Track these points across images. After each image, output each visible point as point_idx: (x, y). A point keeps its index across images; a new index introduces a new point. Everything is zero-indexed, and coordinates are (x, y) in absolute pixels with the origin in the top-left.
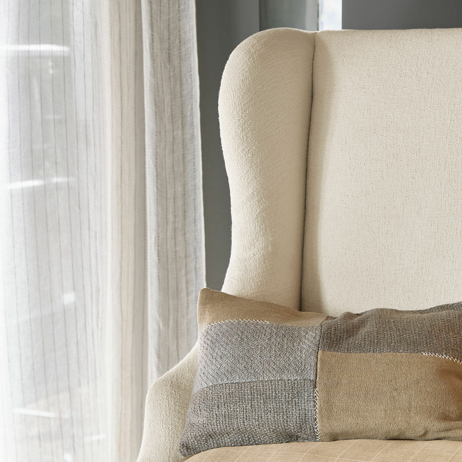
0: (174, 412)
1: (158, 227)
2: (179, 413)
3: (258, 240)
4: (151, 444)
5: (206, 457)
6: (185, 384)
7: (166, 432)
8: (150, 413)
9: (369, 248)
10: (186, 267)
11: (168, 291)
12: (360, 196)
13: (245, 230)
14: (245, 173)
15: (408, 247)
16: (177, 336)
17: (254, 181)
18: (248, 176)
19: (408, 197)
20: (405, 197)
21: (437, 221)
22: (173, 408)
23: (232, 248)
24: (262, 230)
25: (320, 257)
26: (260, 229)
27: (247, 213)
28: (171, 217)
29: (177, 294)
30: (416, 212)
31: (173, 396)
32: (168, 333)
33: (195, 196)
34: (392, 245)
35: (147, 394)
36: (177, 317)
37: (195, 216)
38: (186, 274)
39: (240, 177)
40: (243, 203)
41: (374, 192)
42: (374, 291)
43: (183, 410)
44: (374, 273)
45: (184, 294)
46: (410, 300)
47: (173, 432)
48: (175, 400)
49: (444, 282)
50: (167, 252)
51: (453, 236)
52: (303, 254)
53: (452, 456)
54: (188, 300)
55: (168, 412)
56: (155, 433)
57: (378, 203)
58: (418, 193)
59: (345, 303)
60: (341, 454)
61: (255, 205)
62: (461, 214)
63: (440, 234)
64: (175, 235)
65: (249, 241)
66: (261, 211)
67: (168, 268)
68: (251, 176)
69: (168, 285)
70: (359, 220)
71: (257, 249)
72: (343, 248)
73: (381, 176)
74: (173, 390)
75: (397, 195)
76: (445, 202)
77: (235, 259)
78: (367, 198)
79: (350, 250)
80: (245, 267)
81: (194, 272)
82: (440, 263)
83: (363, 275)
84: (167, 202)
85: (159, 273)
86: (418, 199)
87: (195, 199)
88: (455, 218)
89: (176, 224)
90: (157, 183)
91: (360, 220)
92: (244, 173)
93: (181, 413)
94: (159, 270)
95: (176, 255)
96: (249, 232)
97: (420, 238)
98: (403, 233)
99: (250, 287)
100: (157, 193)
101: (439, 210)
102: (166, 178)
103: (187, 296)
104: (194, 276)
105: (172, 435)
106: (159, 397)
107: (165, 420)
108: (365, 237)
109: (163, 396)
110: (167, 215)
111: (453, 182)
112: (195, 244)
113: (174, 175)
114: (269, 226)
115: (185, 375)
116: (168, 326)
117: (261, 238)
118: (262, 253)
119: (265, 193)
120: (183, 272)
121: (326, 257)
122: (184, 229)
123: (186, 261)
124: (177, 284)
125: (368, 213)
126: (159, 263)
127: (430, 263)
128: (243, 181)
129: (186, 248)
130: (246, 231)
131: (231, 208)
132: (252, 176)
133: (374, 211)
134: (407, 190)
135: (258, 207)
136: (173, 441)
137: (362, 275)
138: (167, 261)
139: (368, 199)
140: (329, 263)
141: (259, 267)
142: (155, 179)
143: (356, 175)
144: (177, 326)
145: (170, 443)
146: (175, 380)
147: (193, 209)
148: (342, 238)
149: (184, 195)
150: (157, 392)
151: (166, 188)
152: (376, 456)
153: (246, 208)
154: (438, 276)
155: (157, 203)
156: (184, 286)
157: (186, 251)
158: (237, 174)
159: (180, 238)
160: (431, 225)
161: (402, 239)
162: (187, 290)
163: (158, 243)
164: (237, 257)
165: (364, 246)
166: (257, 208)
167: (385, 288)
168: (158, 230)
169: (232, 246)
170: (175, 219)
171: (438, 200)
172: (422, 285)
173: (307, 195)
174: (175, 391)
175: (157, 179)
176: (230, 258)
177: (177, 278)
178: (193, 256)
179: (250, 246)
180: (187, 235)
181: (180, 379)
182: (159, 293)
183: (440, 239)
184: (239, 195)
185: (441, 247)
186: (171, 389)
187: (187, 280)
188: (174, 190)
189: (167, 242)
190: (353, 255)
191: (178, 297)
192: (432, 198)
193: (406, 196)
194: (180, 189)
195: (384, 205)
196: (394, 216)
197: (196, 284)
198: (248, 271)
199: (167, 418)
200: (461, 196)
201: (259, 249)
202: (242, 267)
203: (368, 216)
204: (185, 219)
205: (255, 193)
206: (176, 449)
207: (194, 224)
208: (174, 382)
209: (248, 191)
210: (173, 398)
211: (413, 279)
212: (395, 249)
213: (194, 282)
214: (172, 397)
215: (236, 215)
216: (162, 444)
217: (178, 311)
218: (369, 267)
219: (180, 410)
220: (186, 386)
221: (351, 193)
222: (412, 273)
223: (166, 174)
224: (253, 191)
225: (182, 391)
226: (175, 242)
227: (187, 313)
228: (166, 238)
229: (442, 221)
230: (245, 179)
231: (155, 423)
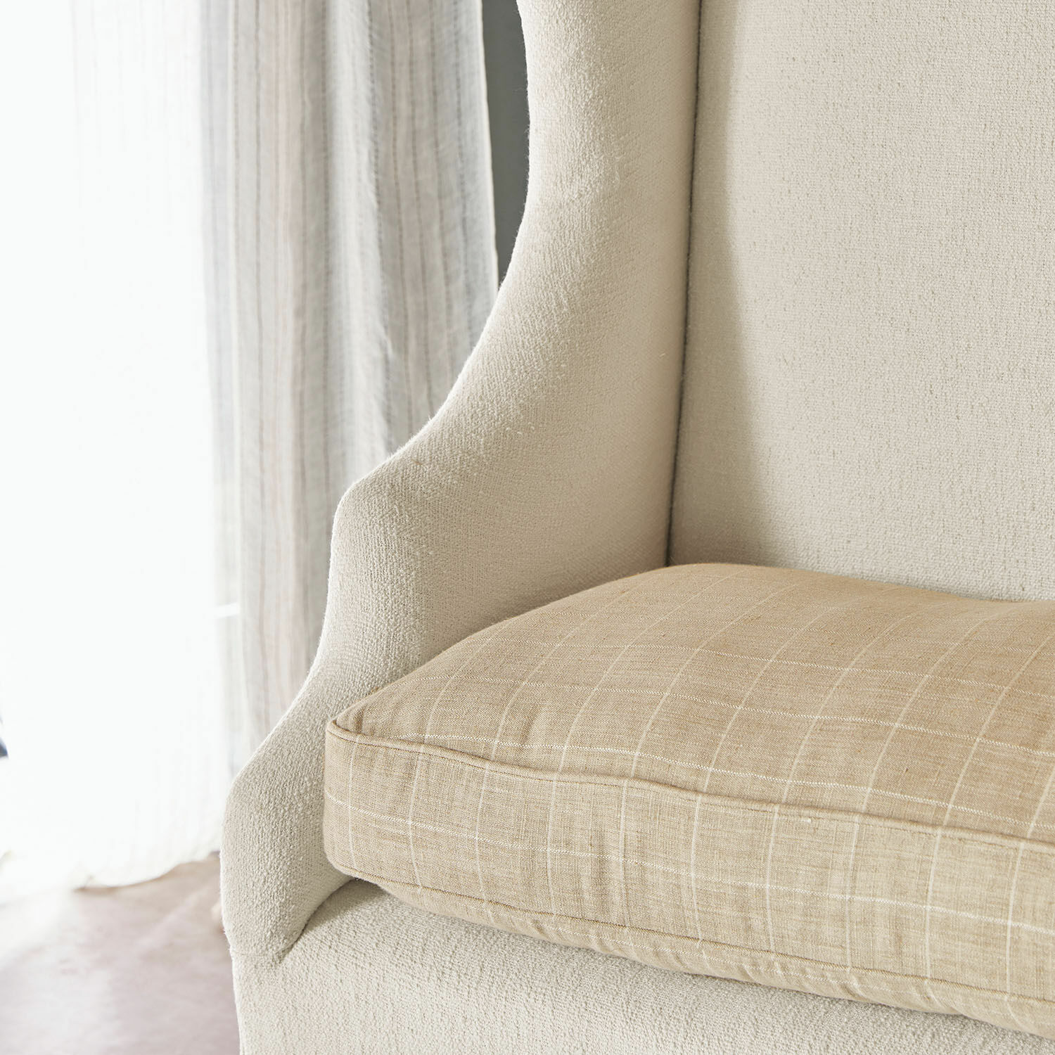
0: (396, 555)
1: (376, 128)
2: (410, 557)
3: (589, 161)
4: (345, 627)
5: (471, 658)
6: (423, 489)
7: (380, 599)
8: (343, 556)
9: (843, 178)
10: (442, 219)
11: (402, 272)
12: (823, 60)
13: (559, 137)
14: (559, 7)
15: (932, 177)
16: (428, 374)
17: (580, 26)
18: (567, 13)
19: (933, 63)
20: (926, 63)
21: (997, 117)
22: (394, 545)
23: (530, 180)
24: (600, 139)
25: (730, 200)
26: (593, 135)
27: (563, 98)
28: (403, 106)
29: (424, 281)
30: (950, 97)
31: (394, 517)
32: (406, 367)
33: (457, 56)
34: (894, 173)
35: (336, 513)
36: (426, 331)
37: (459, 102)
38: (443, 236)
39: (547, 17)
40: (556, 74)
41: (854, 50)
42: (855, 278)
43: (418, 549)
44: (853, 236)
45: (438, 280)
46: (937, 299)
47: (395, 599)
48: (399, 527)
49: (1015, 257)
50: (397, 184)
51: (1035, 151)
52: (691, 193)
53: (1034, 655)
54: (448, 293)
55: (384, 555)
56: (354, 601)
57: (863, 76)
58: (955, 53)
59: (787, 304)
60: (779, 651)
61: (582, 81)
62: (1052, 101)
63: (1004, 147)
64: (414, 147)
65: (569, 163)
66: (596, 93)
67: (400, 221)
68: (573, 15)
69: (401, 258)
70: (820, 116)
71: (587, 182)
72: (783, 179)
73: (870, 14)
74: (395, 504)
75: (907, 59)
76: (1018, 75)
77: (537, 205)
78: (840, 65)
79: (800, 183)
80: (560, 223)
81: (459, 229)
82: (1004, 213)
83: (829, 241)
84: (393, 71)
85: (380, 232)
86: (954, 68)
87: (457, 65)
88: (1039, 110)
89: (417, 122)
90: (371, 28)
91: (822, 115)
92: (557, 8)
93: (414, 556)
94: (380, 225)
95: (417, 192)
96: (569, 143)
97: (960, 156)
98: (919, 144)
99: (572, 268)
100: (371, 51)
101: (1002, 92)
102: (391, 18)
103: (447, 284)
104: (460, 238)
105: (392, 605)
106: (364, 520)
107: (376, 572)
108: (833, 154)
109: (373, 517)
110: (394, 102)
111: (1035, 28)
112: (460, 165)
113: (409, 10)
114: (614, 128)
115: (423, 470)
116: (406, 352)
117: (595, 157)
118: (598, 191)
119: (605, 54)
120: (436, 229)
121: (745, 199)
122: (435, 132)
123: (441, 205)
124: (422, 258)
125: (841, 99)
126: (380, 210)
127: (982, 214)
128: (555, 25)
129: (440, 175)
130: (561, 139)
131: (529, 89)
132: (575, 14)
133: (856, 93)
134: (930, 48)
135: (590, 85)
136: (396, 620)
137: (827, 240)
138: (399, 206)
139: (842, 67)
140: (752, 213)
141: (591, 221)
142: (367, 19)
143: (814, 12)
144: (427, 353)
145: (389, 624)
146: (400, 481)
147: (454, 86)
148: (780, 156)
149: (433, 55)
150: (357, 507)
151: (392, 40)
152: (859, 655)
153: (562, 87)
154: (1000, 244)
155: (372, 75)
156: (438, 261)
157: (440, 183)
158: (541, 10)
159: (426, 153)
160: (983, 126)
161: (919, 159)
162: (446, 269)
163: (376, 165)
164: (540, 199)
165: (831, 175)
166: (588, 87)
167: (879, 269)
168: (376, 135)
169: (530, 174)
170: (413, 110)
171: (1000, 69)
172: (963, 263)
173: (701, 57)
174: (400, 507)
175: (371, 20)
176: (525, 202)
177: (421, 244)
178: (457, 194)
179: (571, 175)
180: (441, 147)
181: (410, 479)
182: (382, 277)
183: (1004, 160)
184: (547, 59)
185: (1007, 177)
186: (392, 502)
187: (444, 249)
188: (408, 44)
189: (395, 161)
190: (806, 196)
191: (425, 288)
192: (986, 66)
193: (927, 61)
194: (422, 43)
195: (876, 81)
196: (900, 107)
197: (466, 256)
198: (567, 232)
199: (381, 567)
200: (1053, 62)
201: (592, 182)
202: (553, 223)
203: (841, 105)
204: (435, 109)
205: (582, 53)
206: (402, 639)
207: (456, 122)
208: (398, 484)
209: (566, 48)
210: (396, 521)
211: (944, 251)
212: (902, 181)
213: (461, 253)
214: (393, 519)
215: (539, 104)
216: (370, 627)
217: (426, 317)
218: (842, 222)
219: (412, 548)
220: (425, 495)
221: (803, 53)
222: (942, 235)
223: (390, 10)
224: (577, 49)
225: (416, 507)
226: (415, 162)
227: (449, 321)
228: (395, 154)
229: (1009, 116)
230: (560, 22)
231: (355, 580)
